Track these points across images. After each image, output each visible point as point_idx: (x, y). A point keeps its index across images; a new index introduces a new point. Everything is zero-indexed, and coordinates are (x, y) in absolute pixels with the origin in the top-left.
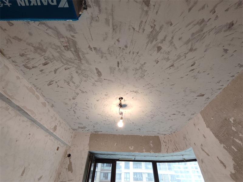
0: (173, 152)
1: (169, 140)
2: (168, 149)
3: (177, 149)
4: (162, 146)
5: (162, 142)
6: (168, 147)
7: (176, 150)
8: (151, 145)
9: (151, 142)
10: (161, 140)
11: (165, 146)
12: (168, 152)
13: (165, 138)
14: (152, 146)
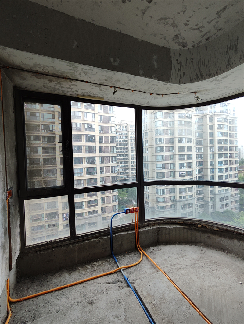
0: (192, 81)
1: (187, 60)
2: (182, 77)
3: (202, 76)
4: (173, 71)
5: (174, 62)
6: (184, 73)
7: (199, 77)
8: (155, 64)
9: (155, 57)
10: (172, 57)
11: (177, 70)
12: (181, 82)
13: (180, 54)
14: (156, 67)
